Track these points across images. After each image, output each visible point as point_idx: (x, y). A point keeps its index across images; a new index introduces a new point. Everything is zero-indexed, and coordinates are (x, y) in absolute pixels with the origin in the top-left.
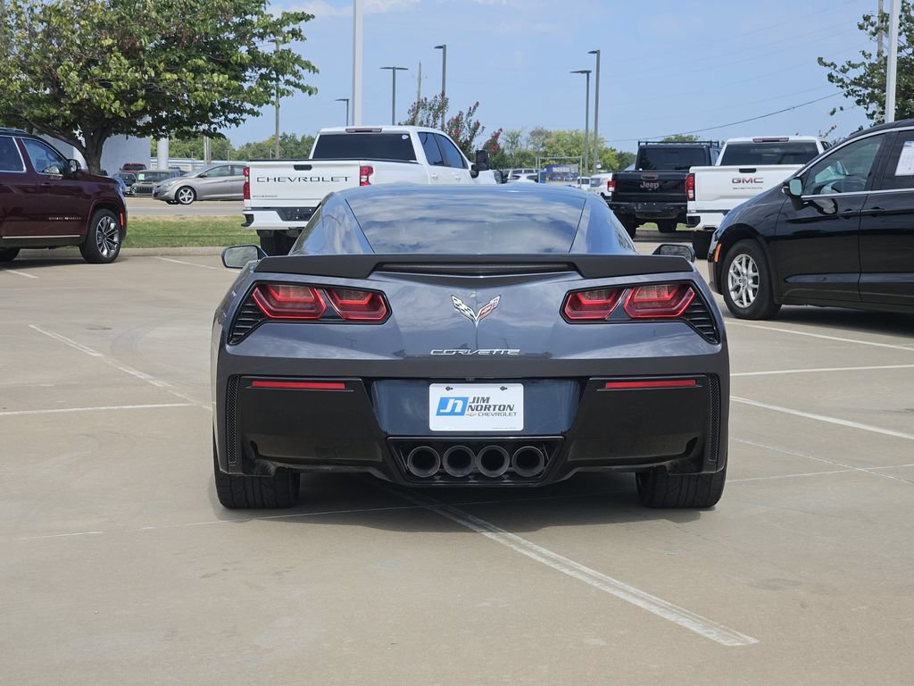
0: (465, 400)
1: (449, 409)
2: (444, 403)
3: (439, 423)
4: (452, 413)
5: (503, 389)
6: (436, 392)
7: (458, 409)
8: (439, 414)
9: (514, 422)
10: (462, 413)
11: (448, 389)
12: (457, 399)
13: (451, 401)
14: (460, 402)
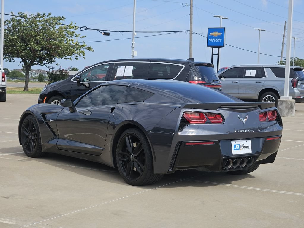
0: (239, 145)
1: (236, 148)
2: (235, 146)
3: (235, 152)
4: (237, 149)
5: (247, 141)
7: (238, 148)
8: (234, 150)
9: (249, 151)
10: (239, 149)
11: (235, 142)
12: (238, 145)
13: (236, 146)
14: (238, 146)
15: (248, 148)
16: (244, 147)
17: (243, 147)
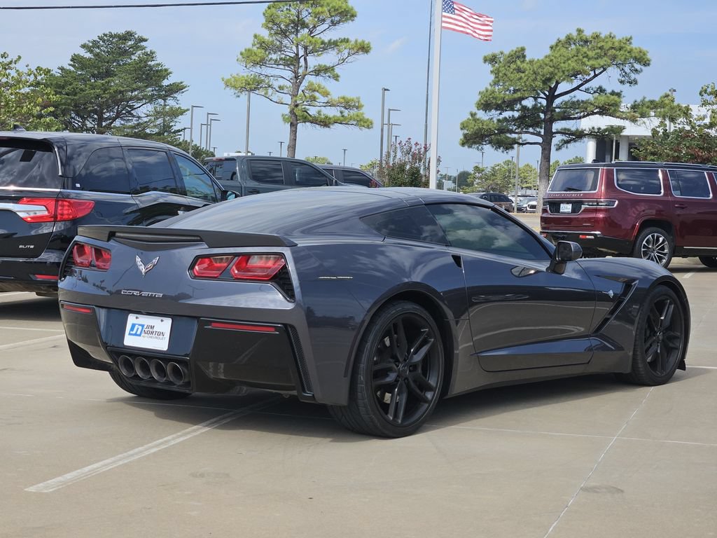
0: (143, 326)
1: (134, 332)
2: (133, 326)
3: (130, 341)
4: (136, 334)
5: (162, 321)
6: (132, 319)
7: (138, 333)
8: (130, 334)
9: (162, 344)
10: (140, 335)
11: (137, 318)
12: (140, 325)
13: (137, 326)
14: (140, 328)
15: (161, 337)
16: (152, 333)
17: (150, 331)
